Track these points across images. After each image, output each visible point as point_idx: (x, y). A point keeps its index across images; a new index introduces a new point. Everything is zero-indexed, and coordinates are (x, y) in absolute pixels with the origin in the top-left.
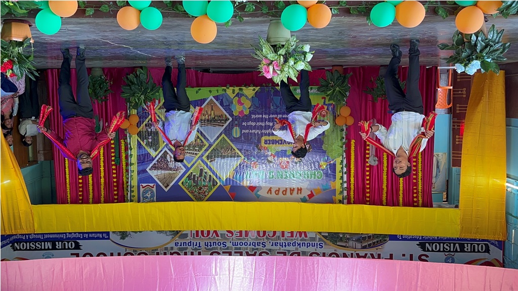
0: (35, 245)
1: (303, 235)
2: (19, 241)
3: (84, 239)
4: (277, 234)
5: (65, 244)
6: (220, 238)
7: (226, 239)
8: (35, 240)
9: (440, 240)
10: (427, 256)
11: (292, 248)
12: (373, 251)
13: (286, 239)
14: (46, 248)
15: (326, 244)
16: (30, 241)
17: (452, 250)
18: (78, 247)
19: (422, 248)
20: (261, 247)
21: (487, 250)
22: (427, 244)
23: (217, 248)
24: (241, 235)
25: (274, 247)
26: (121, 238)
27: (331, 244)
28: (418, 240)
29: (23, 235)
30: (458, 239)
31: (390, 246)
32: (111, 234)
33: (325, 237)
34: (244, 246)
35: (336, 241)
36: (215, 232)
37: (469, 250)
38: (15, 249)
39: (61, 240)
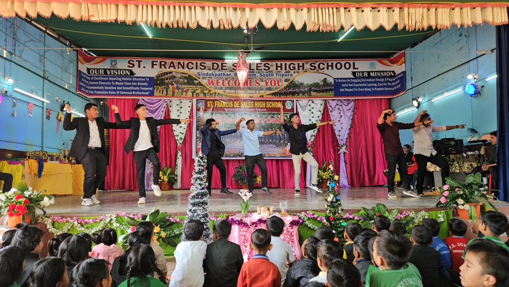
0: (381, 74)
1: (210, 81)
2: (391, 77)
3: (350, 79)
4: (227, 82)
5: (362, 75)
6: (264, 79)
7: (260, 79)
8: (381, 77)
9: (121, 77)
10: (129, 66)
11: (217, 72)
12: (164, 71)
14: (374, 73)
15: (196, 75)
16: (384, 77)
17: (112, 70)
18: (354, 73)
19: (132, 72)
21: (88, 70)
22: (129, 74)
24: (250, 81)
25: (229, 73)
26: (326, 79)
27: (192, 75)
28: (135, 77)
30: (108, 78)
32: (333, 83)
33: (196, 80)
34: (249, 74)
35: (189, 76)
36: (267, 84)
37: (100, 70)
38: (393, 72)
39: (364, 78)
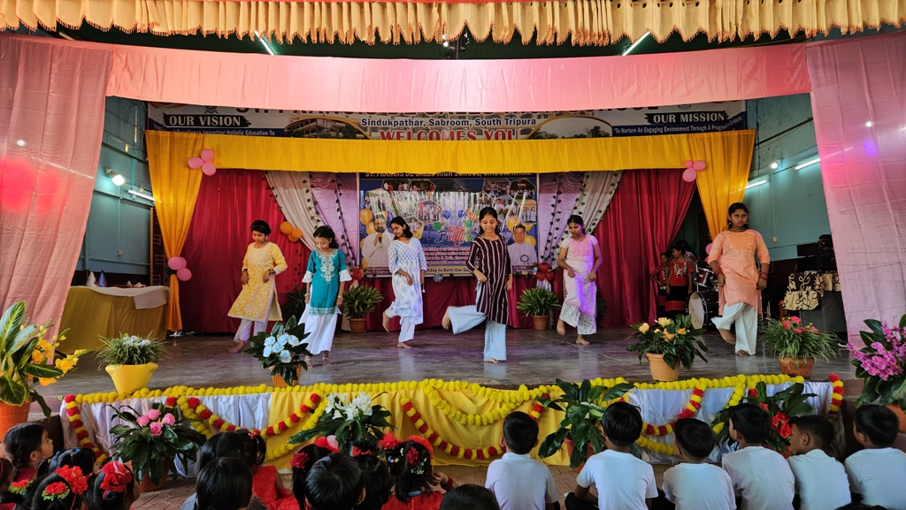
0: (700, 118)
1: (386, 134)
2: (719, 123)
3: (642, 127)
4: (415, 135)
5: (665, 120)
6: (483, 130)
7: (476, 129)
8: (700, 124)
9: (223, 129)
11: (398, 118)
12: (303, 117)
13: (405, 129)
14: (687, 115)
15: (359, 125)
16: (706, 123)
17: (209, 118)
18: (650, 117)
19: (245, 120)
20: (435, 120)
21: (166, 117)
22: (239, 124)
23: (487, 118)
24: (459, 133)
25: (419, 119)
26: (599, 128)
27: (353, 125)
28: (249, 129)
29: (715, 131)
30: (202, 131)
31: (283, 124)
32: (611, 134)
33: (360, 133)
34: (455, 121)
35: (346, 127)
36: (489, 138)
37: (188, 118)
38: (723, 113)
39: (669, 125)
